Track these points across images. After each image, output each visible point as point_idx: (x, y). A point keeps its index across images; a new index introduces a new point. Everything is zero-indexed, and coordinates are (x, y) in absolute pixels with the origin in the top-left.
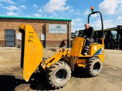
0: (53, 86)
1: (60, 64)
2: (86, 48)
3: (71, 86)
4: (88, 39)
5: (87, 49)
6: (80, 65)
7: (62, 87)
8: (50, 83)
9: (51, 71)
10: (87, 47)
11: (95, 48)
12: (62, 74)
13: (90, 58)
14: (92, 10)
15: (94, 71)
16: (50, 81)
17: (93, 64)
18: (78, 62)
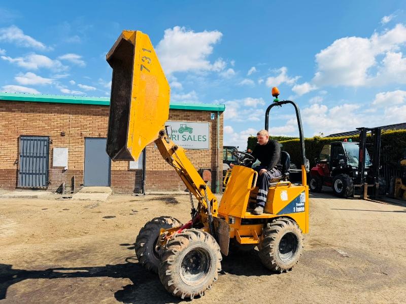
0: (175, 292)
1: (194, 236)
2: (260, 194)
3: (221, 295)
4: (264, 170)
5: (261, 198)
6: (245, 241)
7: (197, 297)
8: (170, 284)
9: (171, 253)
10: (263, 191)
11: (283, 194)
12: (197, 263)
13: (270, 220)
14: (276, 95)
15: (281, 256)
16: (169, 278)
17: (277, 238)
18: (239, 233)
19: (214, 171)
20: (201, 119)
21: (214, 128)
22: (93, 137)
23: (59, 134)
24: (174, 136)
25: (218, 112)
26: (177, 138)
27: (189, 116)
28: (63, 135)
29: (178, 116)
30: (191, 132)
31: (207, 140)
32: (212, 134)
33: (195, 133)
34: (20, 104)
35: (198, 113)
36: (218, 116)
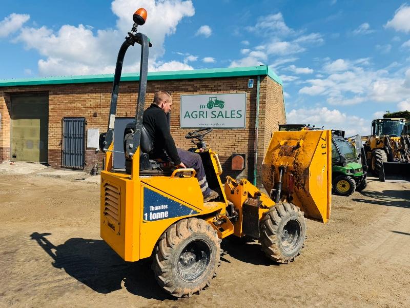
19: (251, 158)
20: (235, 89)
21: (253, 99)
22: (121, 116)
23: (92, 114)
24: (202, 113)
25: (259, 77)
26: (205, 115)
27: (220, 86)
28: (95, 115)
29: (207, 86)
30: (222, 107)
31: (243, 116)
32: (251, 107)
33: (227, 108)
34: (63, 87)
35: (232, 81)
36: (259, 82)
